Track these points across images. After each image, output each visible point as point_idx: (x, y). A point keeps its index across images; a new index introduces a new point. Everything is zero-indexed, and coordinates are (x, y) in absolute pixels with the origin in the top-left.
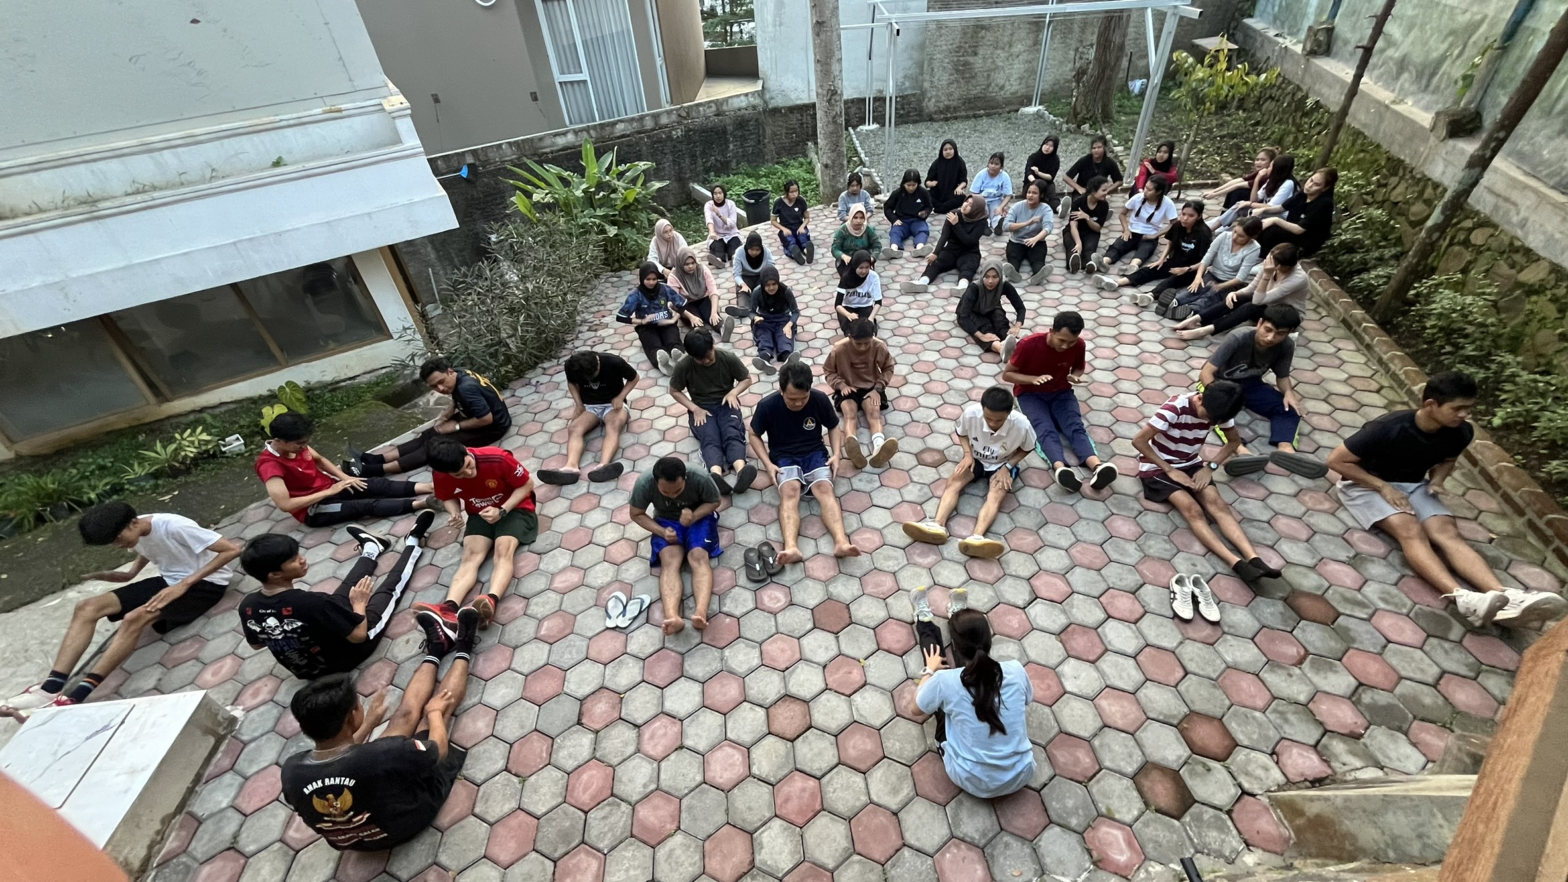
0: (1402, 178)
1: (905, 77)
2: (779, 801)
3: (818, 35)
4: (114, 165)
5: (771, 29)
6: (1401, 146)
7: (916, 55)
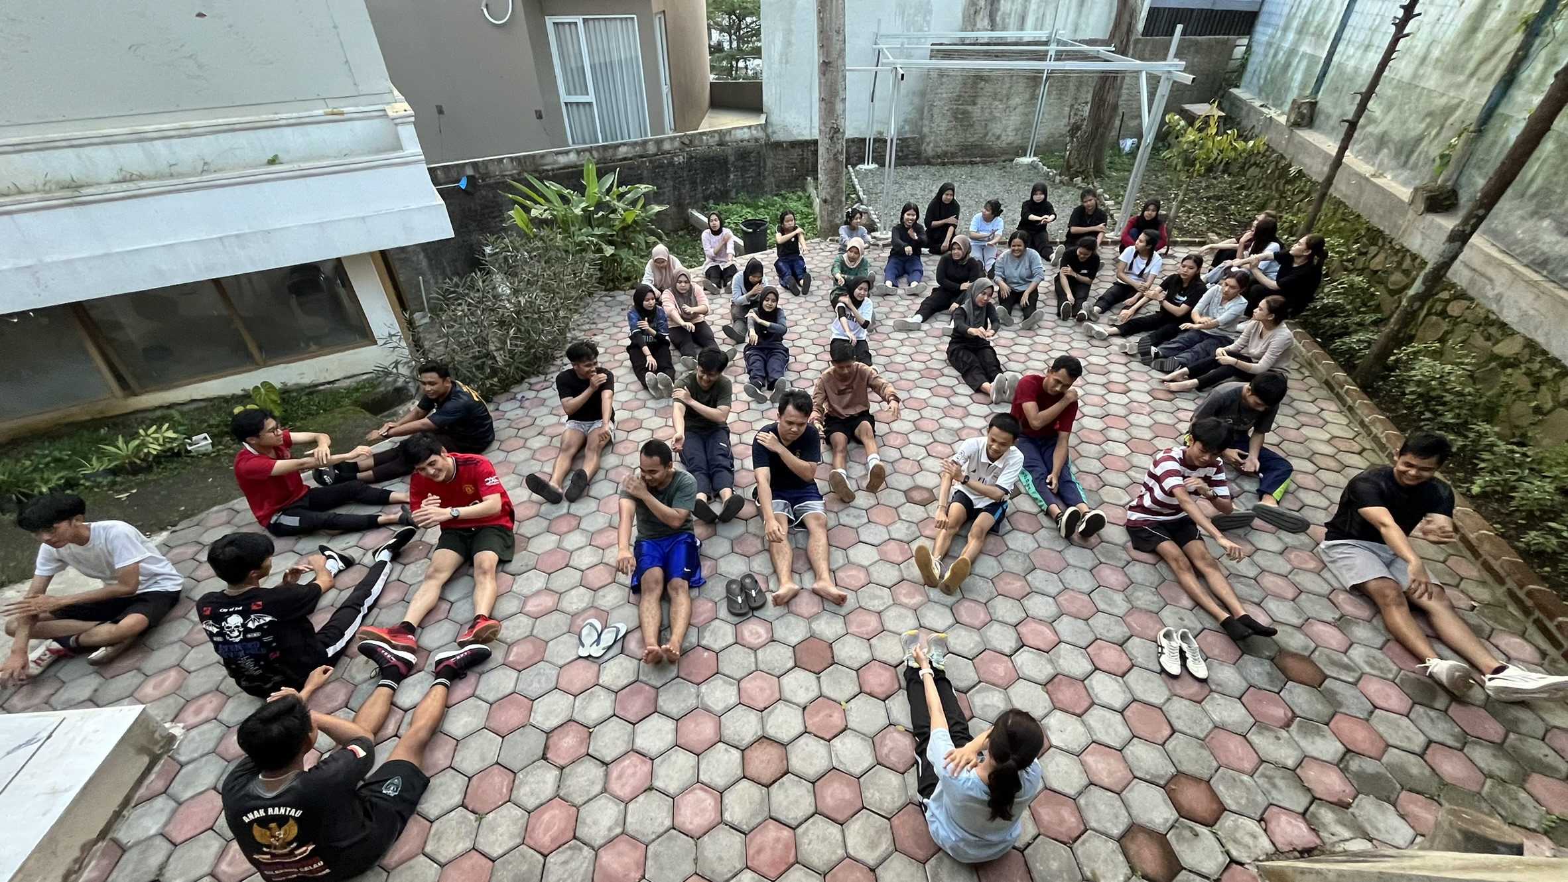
0: (1382, 248)
1: (905, 121)
2: (751, 852)
3: (824, 74)
4: (103, 152)
5: (776, 66)
6: (1381, 217)
7: (916, 100)
